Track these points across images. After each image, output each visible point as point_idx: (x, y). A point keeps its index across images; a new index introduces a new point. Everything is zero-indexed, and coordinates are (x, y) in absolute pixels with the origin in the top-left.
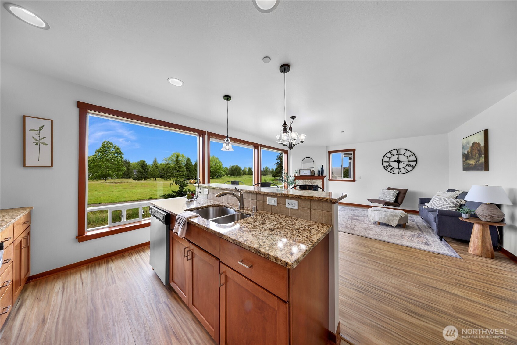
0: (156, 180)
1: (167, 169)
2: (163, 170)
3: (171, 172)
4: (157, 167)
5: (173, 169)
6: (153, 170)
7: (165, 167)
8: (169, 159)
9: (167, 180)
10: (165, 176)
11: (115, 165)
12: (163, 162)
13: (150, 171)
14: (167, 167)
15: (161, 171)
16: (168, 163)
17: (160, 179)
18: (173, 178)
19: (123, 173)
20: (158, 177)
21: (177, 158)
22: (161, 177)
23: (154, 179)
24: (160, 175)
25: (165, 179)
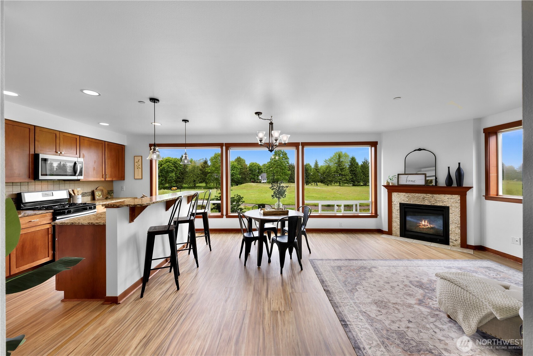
0: (317, 185)
1: (327, 173)
2: (324, 173)
3: (332, 176)
4: (318, 171)
5: (334, 173)
6: (314, 174)
7: (326, 170)
8: (330, 160)
9: (328, 185)
10: (326, 180)
11: (283, 170)
12: (324, 164)
13: (311, 175)
14: (327, 170)
15: (322, 175)
16: (329, 166)
17: (321, 184)
18: (334, 184)
19: (288, 177)
20: (319, 182)
21: (339, 158)
22: (322, 182)
23: (315, 184)
24: (321, 179)
25: (325, 185)
